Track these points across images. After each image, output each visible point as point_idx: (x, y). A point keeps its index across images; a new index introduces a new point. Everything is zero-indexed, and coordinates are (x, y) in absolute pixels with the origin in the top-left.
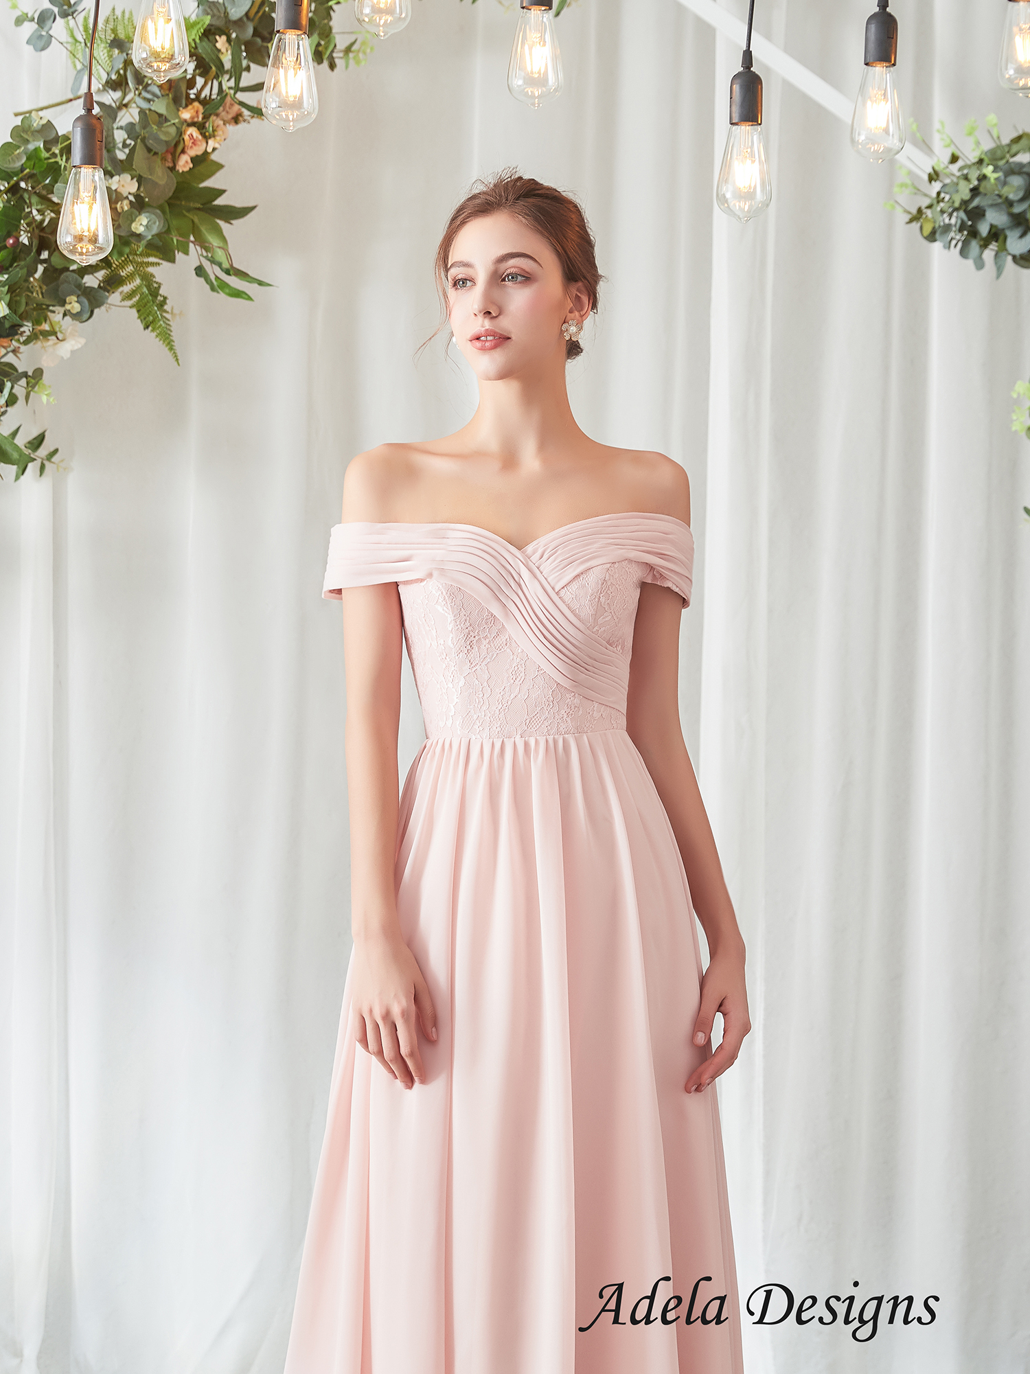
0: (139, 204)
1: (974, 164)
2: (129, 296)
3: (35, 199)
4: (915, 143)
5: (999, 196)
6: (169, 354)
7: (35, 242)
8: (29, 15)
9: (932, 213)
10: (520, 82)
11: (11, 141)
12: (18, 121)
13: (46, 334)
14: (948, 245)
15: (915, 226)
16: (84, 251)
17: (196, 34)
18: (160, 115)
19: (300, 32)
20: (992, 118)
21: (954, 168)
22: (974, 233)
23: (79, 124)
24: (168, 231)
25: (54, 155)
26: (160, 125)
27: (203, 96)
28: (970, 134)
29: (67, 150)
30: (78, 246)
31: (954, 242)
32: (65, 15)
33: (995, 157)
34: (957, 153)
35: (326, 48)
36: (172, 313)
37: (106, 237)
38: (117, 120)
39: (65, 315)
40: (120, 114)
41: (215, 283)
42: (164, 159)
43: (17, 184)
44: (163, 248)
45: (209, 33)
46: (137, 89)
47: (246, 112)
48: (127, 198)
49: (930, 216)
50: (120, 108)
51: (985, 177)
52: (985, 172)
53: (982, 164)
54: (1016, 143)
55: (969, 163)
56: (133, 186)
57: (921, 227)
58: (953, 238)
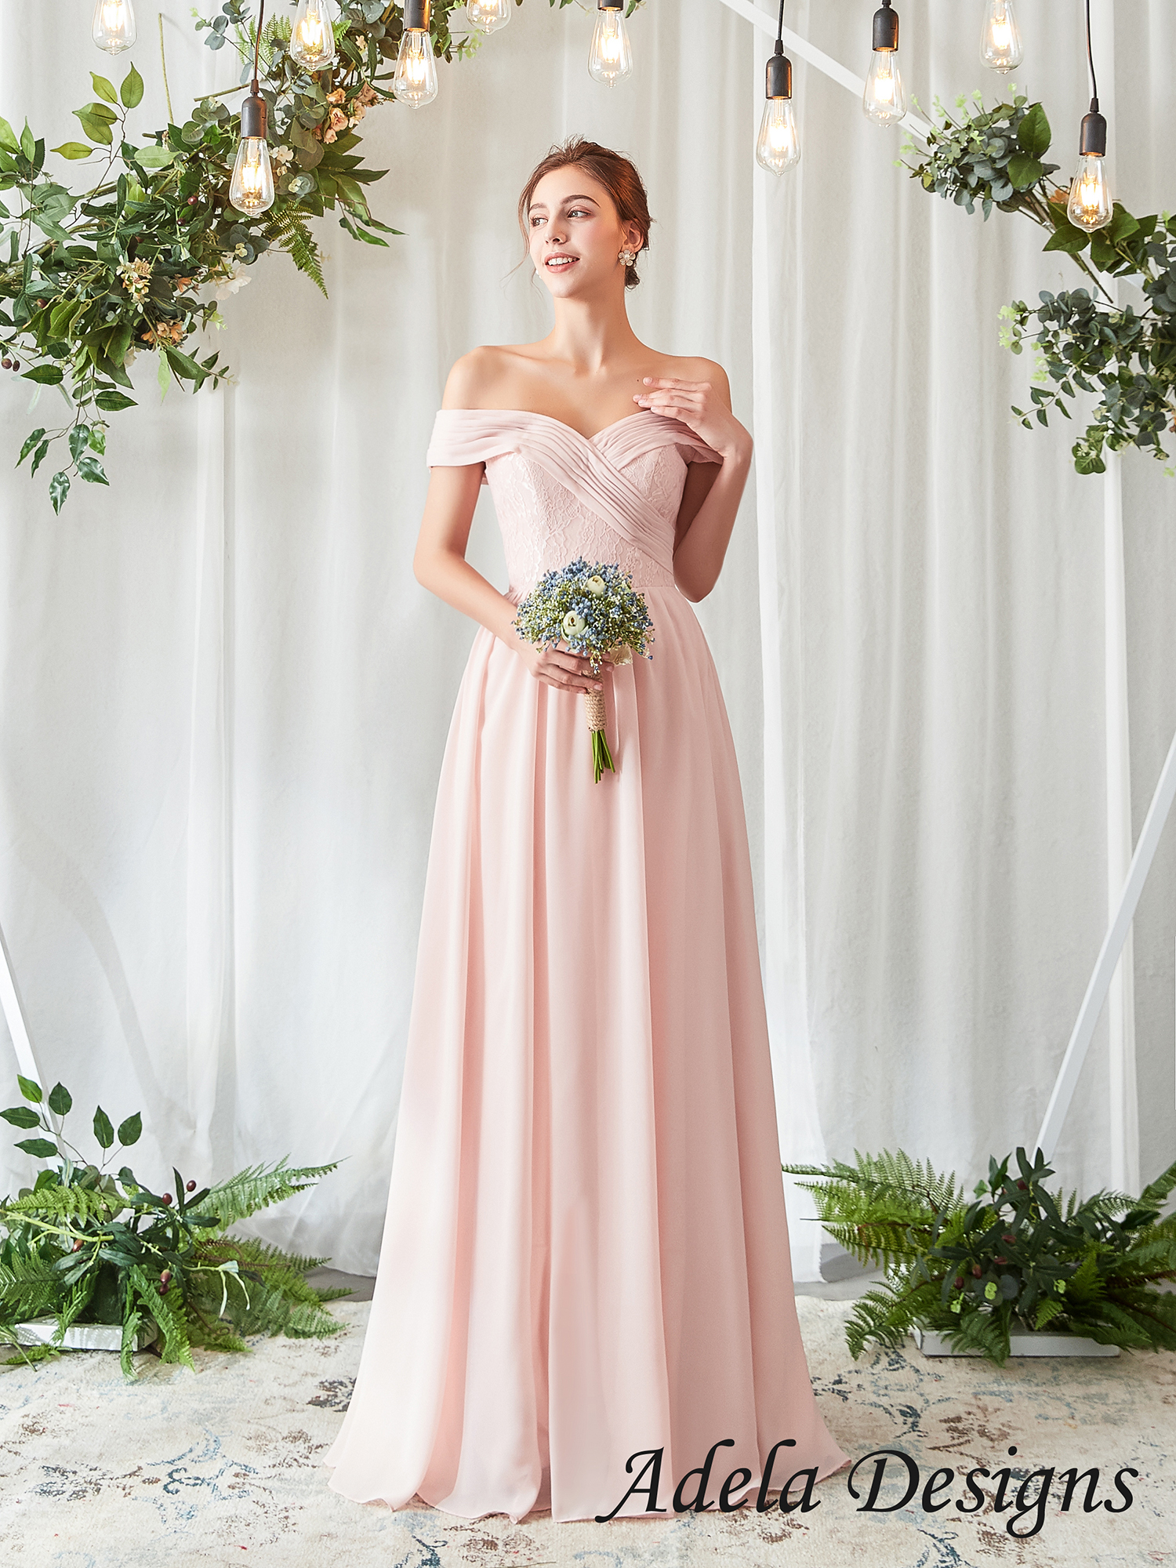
0: (295, 170)
1: (963, 130)
2: (286, 243)
3: (211, 167)
4: (915, 112)
5: (985, 155)
6: (320, 290)
7: (211, 201)
8: (207, 22)
9: (931, 169)
10: (598, 67)
11: (192, 120)
12: (198, 105)
13: (219, 274)
14: (944, 194)
15: (918, 179)
16: (251, 205)
17: (340, 35)
18: (312, 99)
19: (422, 31)
20: (977, 93)
21: (948, 133)
22: (965, 185)
23: (247, 106)
24: (318, 191)
25: (227, 131)
26: (311, 106)
27: (345, 83)
28: (960, 106)
29: (237, 127)
30: (246, 201)
31: (949, 192)
32: (234, 21)
33: (980, 124)
34: (950, 121)
35: (444, 45)
36: (321, 257)
37: (269, 193)
38: (277, 104)
39: (234, 259)
40: (279, 99)
41: (357, 232)
42: (314, 134)
43: (197, 154)
44: (314, 205)
45: (350, 34)
46: (293, 79)
47: (380, 96)
48: (285, 165)
49: (930, 172)
50: (279, 94)
51: (972, 139)
52: (972, 135)
53: (970, 129)
54: (998, 112)
55: (959, 129)
56: (290, 156)
57: (923, 180)
58: (947, 189)
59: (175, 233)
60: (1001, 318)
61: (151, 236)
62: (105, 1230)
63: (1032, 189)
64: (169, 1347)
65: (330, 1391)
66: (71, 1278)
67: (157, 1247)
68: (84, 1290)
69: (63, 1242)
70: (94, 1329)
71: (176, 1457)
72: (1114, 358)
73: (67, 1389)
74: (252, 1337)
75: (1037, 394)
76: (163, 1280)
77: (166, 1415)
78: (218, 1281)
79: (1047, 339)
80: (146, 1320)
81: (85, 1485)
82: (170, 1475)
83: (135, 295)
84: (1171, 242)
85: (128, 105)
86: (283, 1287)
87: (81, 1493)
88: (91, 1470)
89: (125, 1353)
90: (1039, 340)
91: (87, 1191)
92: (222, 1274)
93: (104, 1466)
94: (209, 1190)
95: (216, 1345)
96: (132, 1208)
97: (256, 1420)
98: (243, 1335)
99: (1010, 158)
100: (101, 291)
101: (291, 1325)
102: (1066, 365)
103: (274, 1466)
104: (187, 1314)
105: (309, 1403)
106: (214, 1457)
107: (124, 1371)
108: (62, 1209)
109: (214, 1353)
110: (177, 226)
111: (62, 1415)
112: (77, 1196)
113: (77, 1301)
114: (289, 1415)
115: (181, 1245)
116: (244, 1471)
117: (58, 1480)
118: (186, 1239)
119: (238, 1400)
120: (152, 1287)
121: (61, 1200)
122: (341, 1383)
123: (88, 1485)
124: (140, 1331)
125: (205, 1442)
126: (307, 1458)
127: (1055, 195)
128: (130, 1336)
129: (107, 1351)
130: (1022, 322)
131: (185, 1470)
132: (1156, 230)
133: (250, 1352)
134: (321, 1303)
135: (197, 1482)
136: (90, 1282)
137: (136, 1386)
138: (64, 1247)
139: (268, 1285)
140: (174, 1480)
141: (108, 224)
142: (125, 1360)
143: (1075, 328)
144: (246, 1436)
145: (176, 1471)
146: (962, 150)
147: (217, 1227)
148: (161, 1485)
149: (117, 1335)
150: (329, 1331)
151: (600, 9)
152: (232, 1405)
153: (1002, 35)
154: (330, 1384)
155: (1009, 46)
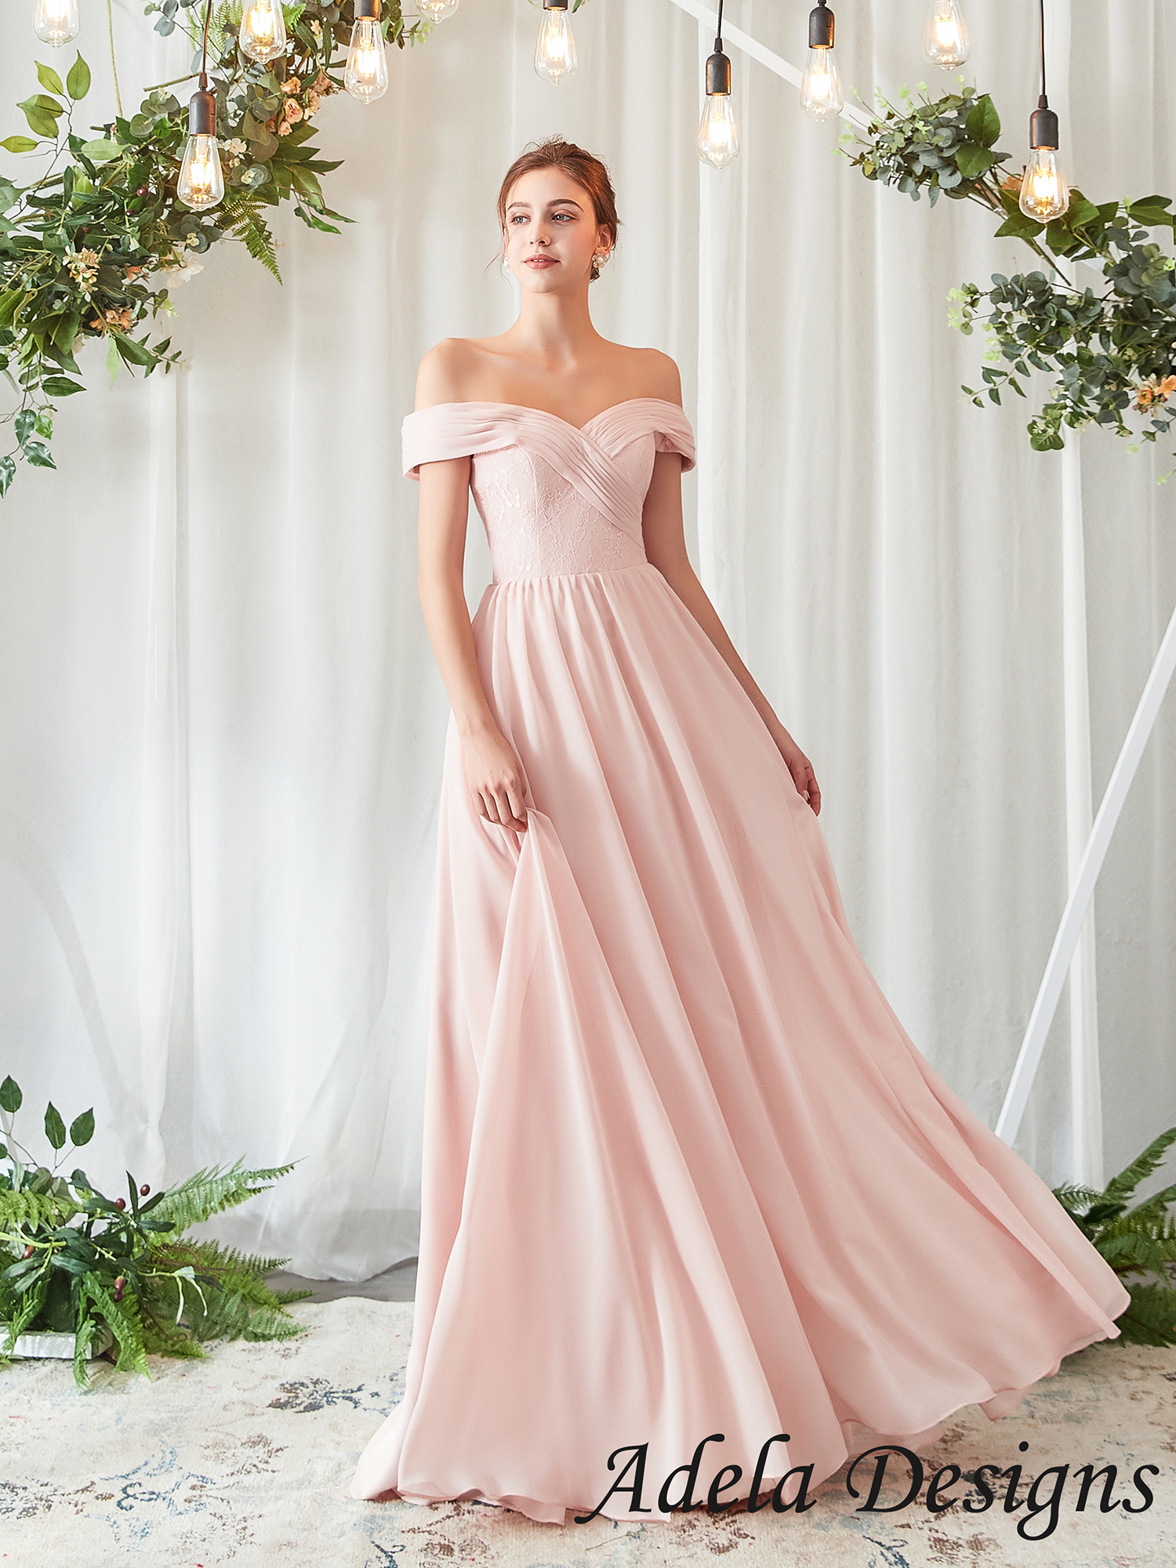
0: (248, 161)
1: (907, 120)
2: (240, 232)
3: (161, 158)
4: (856, 103)
5: (931, 145)
6: (274, 277)
7: (162, 192)
8: (156, 6)
9: (872, 157)
10: (544, 65)
11: (141, 113)
12: (147, 96)
13: (170, 263)
14: (887, 182)
15: (859, 167)
16: (200, 200)
17: (293, 20)
18: (265, 89)
19: (373, 19)
20: (922, 85)
21: (891, 123)
22: (909, 173)
23: (195, 100)
24: (272, 181)
25: (177, 125)
26: (264, 97)
27: (300, 71)
28: (904, 97)
29: (186, 121)
30: (195, 196)
31: (892, 180)
32: (186, 5)
33: (925, 114)
34: (893, 112)
35: (396, 30)
36: (276, 245)
37: (218, 188)
38: (230, 94)
39: (186, 248)
40: (232, 88)
41: (312, 221)
42: (268, 126)
43: (147, 146)
44: (268, 195)
45: (305, 18)
46: (246, 67)
47: (335, 85)
48: (238, 156)
49: (871, 160)
50: (231, 83)
51: (917, 129)
52: (917, 126)
53: (914, 120)
54: (945, 103)
55: (903, 119)
56: (243, 148)
57: (863, 168)
58: (891, 177)
59: (124, 223)
60: (949, 300)
61: (100, 227)
62: (58, 1236)
63: (982, 177)
64: (123, 1356)
65: (290, 1393)
66: (21, 1286)
67: (111, 1253)
68: (35, 1297)
69: (14, 1248)
70: (46, 1337)
71: (131, 1471)
72: (1073, 339)
73: (18, 1400)
74: (210, 1342)
75: (989, 374)
76: (118, 1287)
77: (120, 1426)
78: (175, 1285)
79: (1000, 320)
80: (99, 1327)
81: (36, 1501)
82: (124, 1490)
83: (83, 284)
84: (1133, 227)
85: (75, 96)
86: (241, 1291)
87: (31, 1510)
88: (42, 1486)
89: (78, 1362)
90: (990, 321)
91: (39, 1196)
92: (178, 1279)
93: (55, 1481)
94: (164, 1194)
95: (173, 1351)
96: (85, 1212)
97: (214, 1428)
98: (201, 1340)
99: (959, 147)
100: (49, 280)
101: (250, 1328)
102: (1021, 346)
103: (233, 1474)
104: (143, 1321)
105: (270, 1406)
106: (171, 1469)
107: (78, 1380)
108: (13, 1215)
109: (172, 1359)
110: (126, 217)
111: (13, 1428)
112: (27, 1201)
113: (28, 1310)
114: (249, 1419)
115: (136, 1250)
116: (201, 1483)
117: (8, 1497)
118: (141, 1244)
119: (195, 1408)
120: (106, 1294)
121: (11, 1206)
122: (302, 1384)
123: (39, 1502)
124: (94, 1338)
125: (161, 1454)
126: (267, 1462)
127: (1007, 182)
128: (83, 1345)
129: (60, 1359)
130: (973, 304)
131: (140, 1484)
132: (1117, 216)
133: (208, 1358)
134: (281, 1306)
135: (152, 1496)
136: (42, 1289)
137: (90, 1396)
138: (15, 1253)
139: (226, 1290)
140: (129, 1496)
141: (54, 215)
142: (78, 1370)
143: (1030, 309)
144: (203, 1444)
145: (131, 1485)
146: (906, 140)
147: (172, 1232)
148: (114, 1500)
149: (70, 1343)
150: (291, 1333)
151: (545, 9)
152: (189, 1414)
153: (948, 32)
154: (291, 1385)
155: (954, 43)
